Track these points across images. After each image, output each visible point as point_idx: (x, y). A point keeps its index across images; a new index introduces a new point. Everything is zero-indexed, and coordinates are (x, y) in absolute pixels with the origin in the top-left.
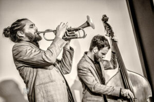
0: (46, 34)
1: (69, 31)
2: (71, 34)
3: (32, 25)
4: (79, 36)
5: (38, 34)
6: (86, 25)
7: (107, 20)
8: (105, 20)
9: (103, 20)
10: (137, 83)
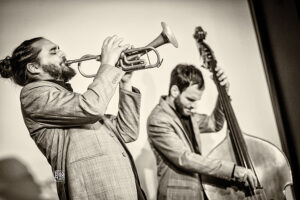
0: (83, 63)
1: (127, 55)
2: (131, 61)
3: (55, 49)
4: (147, 65)
5: (67, 65)
6: (161, 40)
7: (204, 36)
8: (200, 36)
9: (196, 37)
10: (264, 159)
